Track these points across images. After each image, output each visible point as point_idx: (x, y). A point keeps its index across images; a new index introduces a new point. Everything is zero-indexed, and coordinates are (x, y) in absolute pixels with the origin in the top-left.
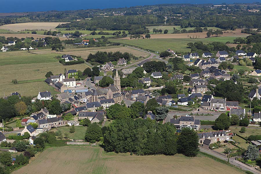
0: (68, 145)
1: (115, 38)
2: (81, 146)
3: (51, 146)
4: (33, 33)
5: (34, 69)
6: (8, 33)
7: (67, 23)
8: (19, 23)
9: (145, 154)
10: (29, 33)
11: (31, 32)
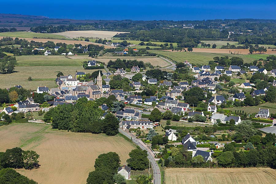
0: (29, 122)
1: (160, 49)
2: (38, 124)
3: (16, 122)
4: (85, 41)
5: (56, 71)
6: (62, 39)
7: (125, 33)
8: (82, 30)
9: (78, 132)
10: (82, 40)
11: (84, 39)
